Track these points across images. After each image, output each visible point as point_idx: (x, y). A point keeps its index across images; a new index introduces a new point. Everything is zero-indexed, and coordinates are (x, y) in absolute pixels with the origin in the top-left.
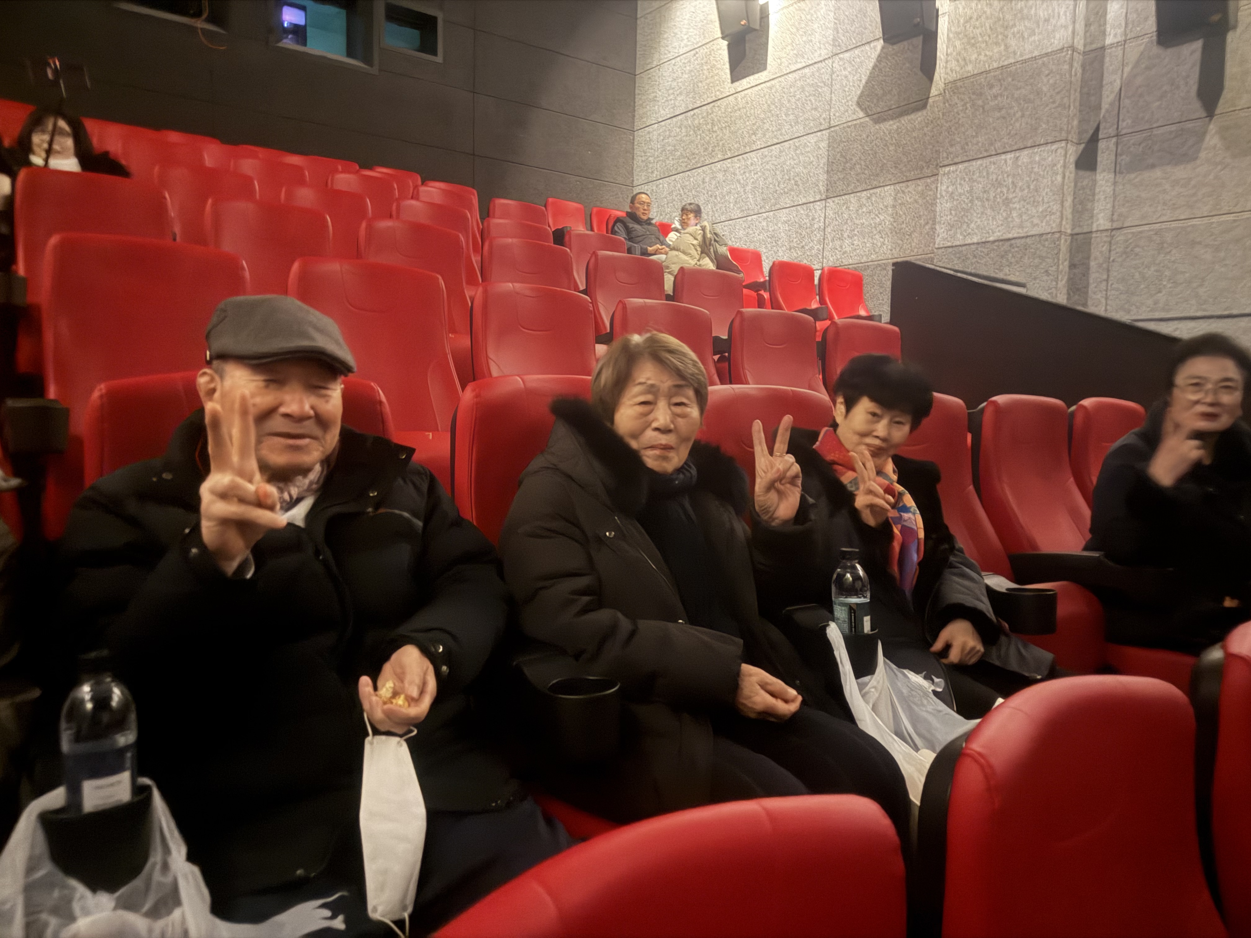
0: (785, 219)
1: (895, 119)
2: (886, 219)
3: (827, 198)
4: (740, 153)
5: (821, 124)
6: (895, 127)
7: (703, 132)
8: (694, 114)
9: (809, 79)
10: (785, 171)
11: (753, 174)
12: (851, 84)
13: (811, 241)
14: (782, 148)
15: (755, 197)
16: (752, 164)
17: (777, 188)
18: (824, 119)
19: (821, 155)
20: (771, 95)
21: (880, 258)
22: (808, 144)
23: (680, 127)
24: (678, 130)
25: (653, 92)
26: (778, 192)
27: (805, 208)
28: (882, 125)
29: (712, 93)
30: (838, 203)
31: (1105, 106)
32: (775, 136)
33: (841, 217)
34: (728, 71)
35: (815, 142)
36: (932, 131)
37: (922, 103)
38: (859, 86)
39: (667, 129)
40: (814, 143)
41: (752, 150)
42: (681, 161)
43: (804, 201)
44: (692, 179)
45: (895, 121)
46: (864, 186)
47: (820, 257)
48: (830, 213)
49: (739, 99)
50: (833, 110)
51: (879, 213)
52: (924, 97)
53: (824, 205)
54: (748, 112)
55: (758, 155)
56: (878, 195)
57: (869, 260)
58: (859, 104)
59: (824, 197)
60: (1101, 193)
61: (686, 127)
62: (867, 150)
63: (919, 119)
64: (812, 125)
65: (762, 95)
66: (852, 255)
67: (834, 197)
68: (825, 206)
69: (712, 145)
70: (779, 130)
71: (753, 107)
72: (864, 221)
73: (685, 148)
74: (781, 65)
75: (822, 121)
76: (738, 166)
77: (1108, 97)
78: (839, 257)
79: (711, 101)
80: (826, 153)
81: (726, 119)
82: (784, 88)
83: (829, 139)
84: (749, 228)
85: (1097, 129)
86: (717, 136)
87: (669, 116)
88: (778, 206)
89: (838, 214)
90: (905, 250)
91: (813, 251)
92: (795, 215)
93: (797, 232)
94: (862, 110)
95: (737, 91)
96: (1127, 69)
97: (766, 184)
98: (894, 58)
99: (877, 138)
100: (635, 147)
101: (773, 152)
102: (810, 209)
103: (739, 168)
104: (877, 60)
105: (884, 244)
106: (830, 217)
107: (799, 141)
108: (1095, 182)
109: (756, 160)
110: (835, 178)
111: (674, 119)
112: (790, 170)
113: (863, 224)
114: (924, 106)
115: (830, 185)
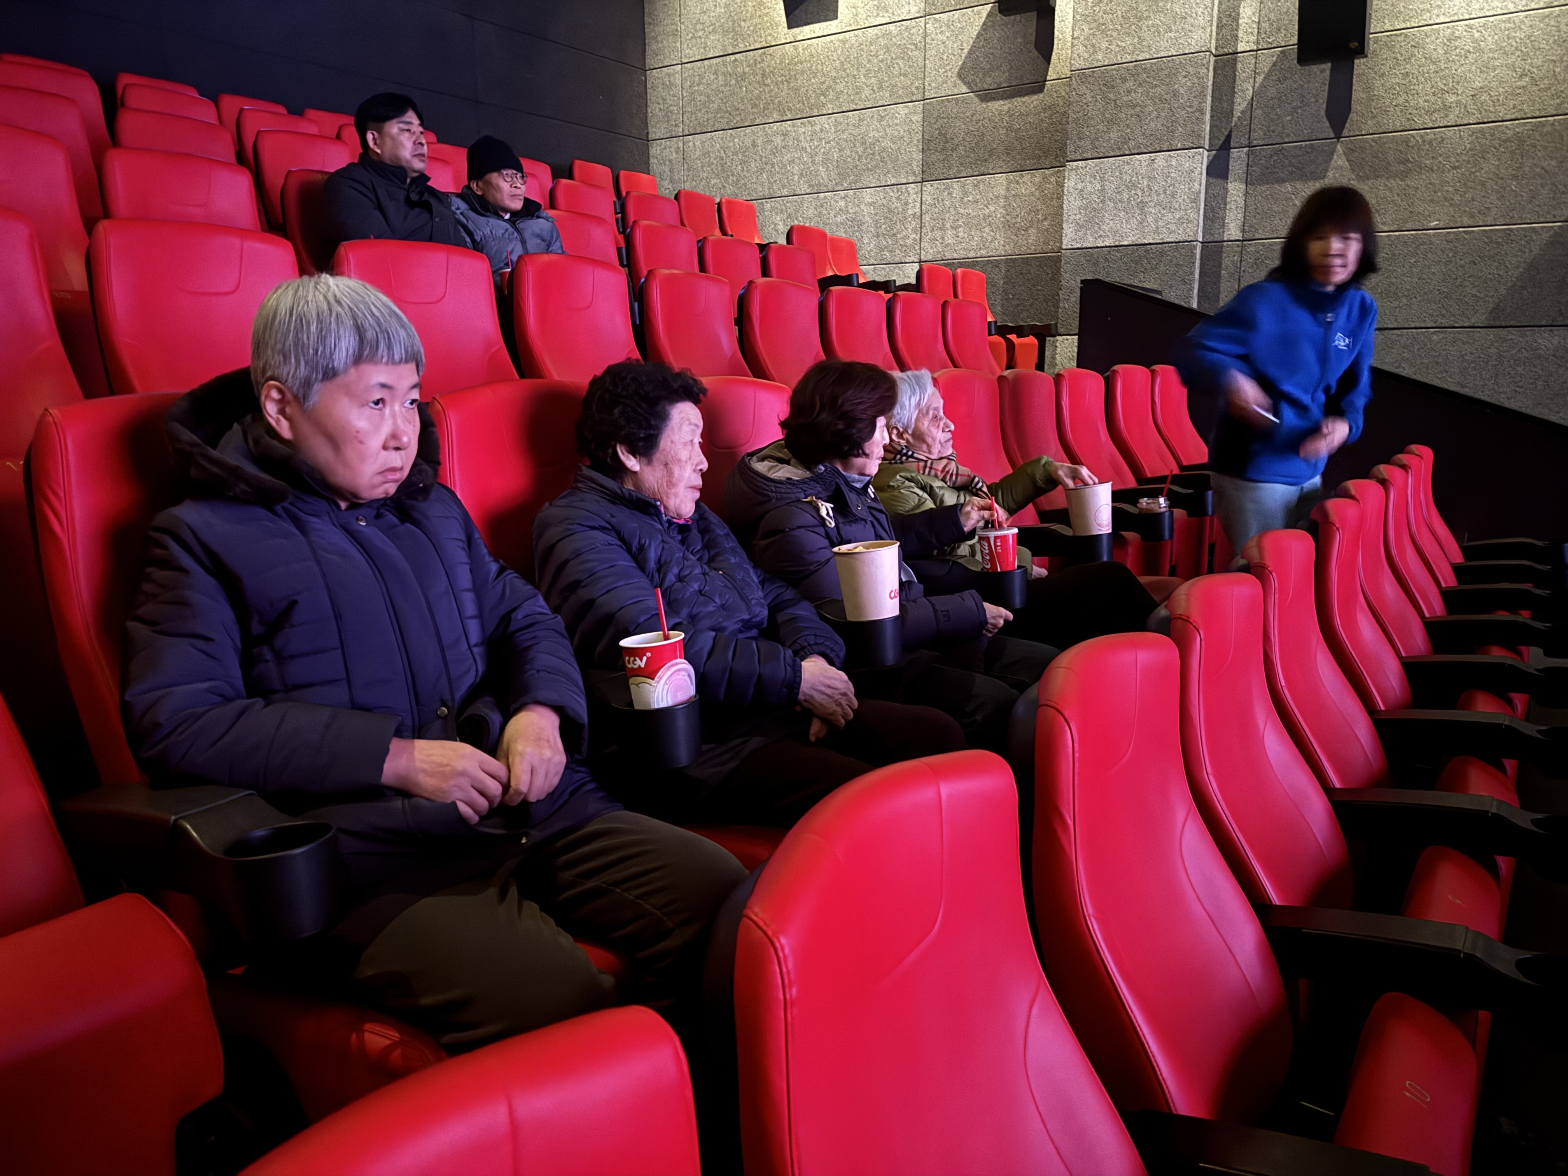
0: (870, 201)
1: (1006, 99)
2: (997, 211)
3: (923, 181)
4: (804, 116)
5: (913, 94)
6: (1006, 108)
7: (750, 84)
8: (736, 60)
9: (895, 37)
10: (868, 144)
11: (823, 143)
12: (950, 51)
13: (905, 228)
14: (862, 117)
15: (827, 170)
16: (822, 130)
17: (858, 163)
18: (917, 88)
19: (914, 130)
20: (845, 50)
21: (990, 254)
22: (897, 115)
23: (715, 73)
24: (713, 77)
25: (672, 24)
26: (858, 168)
27: (895, 190)
28: (989, 104)
29: (761, 37)
30: (938, 188)
31: (1237, 114)
32: (853, 100)
33: (941, 204)
34: (783, 12)
35: (906, 114)
36: (1050, 117)
37: (1038, 86)
38: (961, 56)
39: (696, 74)
40: (904, 116)
41: (820, 113)
42: (719, 115)
43: (893, 181)
44: (736, 140)
45: (1006, 102)
46: (970, 172)
47: (917, 248)
48: (928, 199)
49: (800, 49)
50: (927, 79)
51: (989, 204)
52: (1041, 79)
53: (920, 189)
54: (814, 68)
55: (830, 121)
56: (986, 183)
57: (978, 256)
58: (960, 76)
59: (919, 179)
60: (1233, 203)
61: (724, 74)
62: (973, 131)
63: (1035, 103)
64: (900, 92)
65: (833, 49)
66: (956, 248)
67: (932, 181)
68: (922, 190)
69: (764, 102)
70: (857, 93)
71: (820, 62)
72: (970, 211)
73: (725, 100)
74: (857, 15)
75: (913, 89)
76: (803, 130)
77: (1240, 105)
78: (941, 250)
79: (760, 46)
80: (921, 129)
81: (782, 72)
82: (862, 44)
83: (924, 112)
84: (822, 206)
85: (1229, 137)
86: (770, 92)
87: (699, 58)
88: (859, 185)
89: (938, 200)
90: (1020, 246)
91: (908, 241)
92: (882, 197)
93: (887, 218)
94: (965, 84)
95: (797, 39)
96: (1259, 79)
97: (842, 156)
98: (1002, 29)
99: (984, 118)
100: (649, 91)
101: (849, 120)
102: (902, 192)
103: (804, 133)
104: (982, 27)
105: (996, 239)
106: (927, 203)
107: (885, 110)
108: (1226, 190)
109: (827, 126)
110: (934, 158)
111: (706, 62)
112: (874, 144)
113: (969, 214)
114: (1041, 89)
115: (926, 167)
